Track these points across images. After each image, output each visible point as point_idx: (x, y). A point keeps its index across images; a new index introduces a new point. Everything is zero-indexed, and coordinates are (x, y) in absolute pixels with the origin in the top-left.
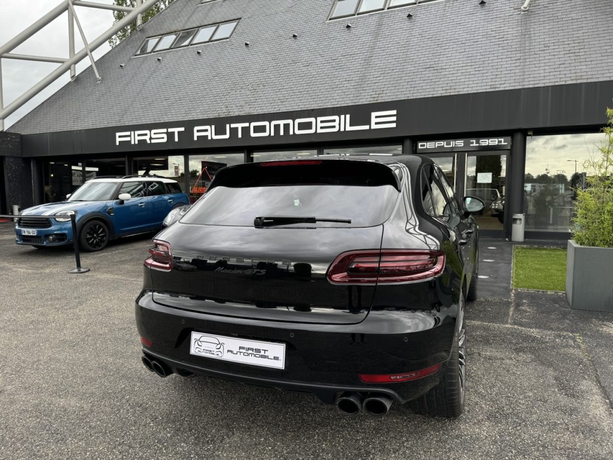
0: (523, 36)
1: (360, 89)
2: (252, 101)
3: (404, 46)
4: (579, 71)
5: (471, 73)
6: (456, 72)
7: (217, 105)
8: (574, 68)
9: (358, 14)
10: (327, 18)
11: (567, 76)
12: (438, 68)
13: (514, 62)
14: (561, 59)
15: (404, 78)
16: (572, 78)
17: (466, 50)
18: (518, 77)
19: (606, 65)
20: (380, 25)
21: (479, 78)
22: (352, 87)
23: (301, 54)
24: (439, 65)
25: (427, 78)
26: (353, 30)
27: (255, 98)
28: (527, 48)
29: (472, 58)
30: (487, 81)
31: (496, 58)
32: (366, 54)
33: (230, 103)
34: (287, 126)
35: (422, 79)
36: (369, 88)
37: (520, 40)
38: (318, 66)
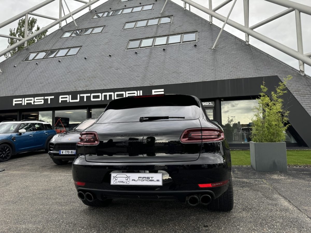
0: (214, 60)
1: (144, 80)
2: (89, 85)
3: (162, 62)
4: (238, 75)
5: (193, 75)
6: (186, 74)
7: (70, 86)
8: (236, 73)
9: (140, 48)
10: (126, 49)
12: (179, 72)
14: (230, 70)
15: (164, 76)
17: (190, 65)
18: (213, 77)
19: (249, 72)
20: (151, 53)
21: (197, 77)
22: (140, 80)
23: (114, 64)
25: (174, 77)
26: (138, 55)
27: (91, 83)
28: (216, 65)
29: (193, 68)
30: (200, 78)
31: (203, 69)
32: (145, 65)
33: (77, 85)
34: (110, 96)
35: (172, 77)
36: (148, 80)
37: (212, 61)
38: (123, 69)
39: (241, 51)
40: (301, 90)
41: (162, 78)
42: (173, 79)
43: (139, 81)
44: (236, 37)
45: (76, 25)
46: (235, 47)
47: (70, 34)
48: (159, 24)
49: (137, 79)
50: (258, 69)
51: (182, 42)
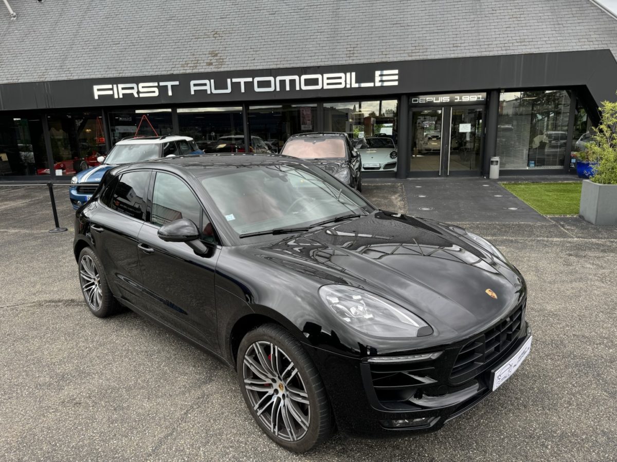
1: (334, 41)
4: (522, 34)
5: (435, 31)
6: (421, 29)
8: (517, 32)
11: (514, 38)
12: (405, 25)
13: (470, 23)
14: (507, 23)
15: (375, 33)
16: (518, 41)
17: (427, 9)
22: (326, 39)
24: (405, 22)
25: (396, 34)
28: (478, 10)
29: (433, 17)
35: (391, 34)
36: (342, 41)
41: (372, 36)
42: (394, 40)
43: (325, 42)
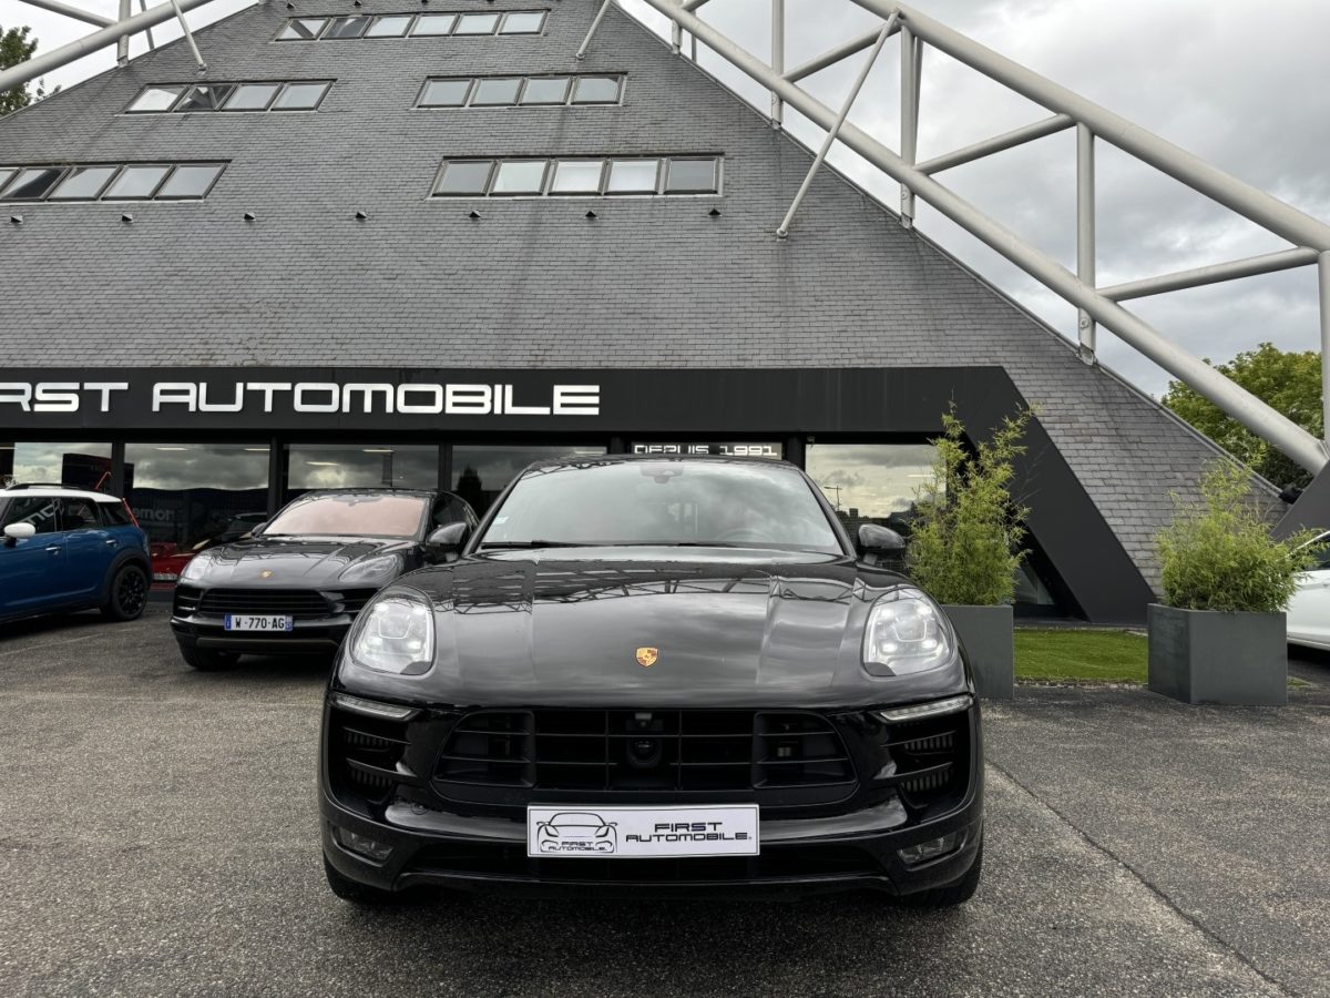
0: (782, 280)
1: (507, 337)
2: (268, 336)
3: (584, 268)
5: (705, 331)
6: (679, 326)
7: (179, 336)
8: (859, 340)
9: (491, 195)
10: (429, 192)
11: (852, 351)
12: (650, 316)
13: (771, 320)
14: (841, 324)
15: (590, 327)
17: (693, 291)
18: (779, 346)
20: (536, 223)
21: (719, 341)
22: (491, 331)
23: (377, 255)
24: (650, 311)
25: (630, 332)
26: (484, 225)
27: (276, 331)
28: (789, 299)
29: (704, 305)
32: (514, 273)
33: (213, 336)
34: (379, 398)
35: (621, 332)
36: (525, 337)
37: (777, 284)
38: (417, 281)
39: (883, 254)
40: (1080, 419)
41: (584, 332)
42: (626, 342)
43: (488, 337)
44: (867, 195)
45: (201, 61)
46: (863, 237)
47: (173, 97)
48: (569, 103)
49: (477, 326)
50: (940, 327)
51: (661, 191)
